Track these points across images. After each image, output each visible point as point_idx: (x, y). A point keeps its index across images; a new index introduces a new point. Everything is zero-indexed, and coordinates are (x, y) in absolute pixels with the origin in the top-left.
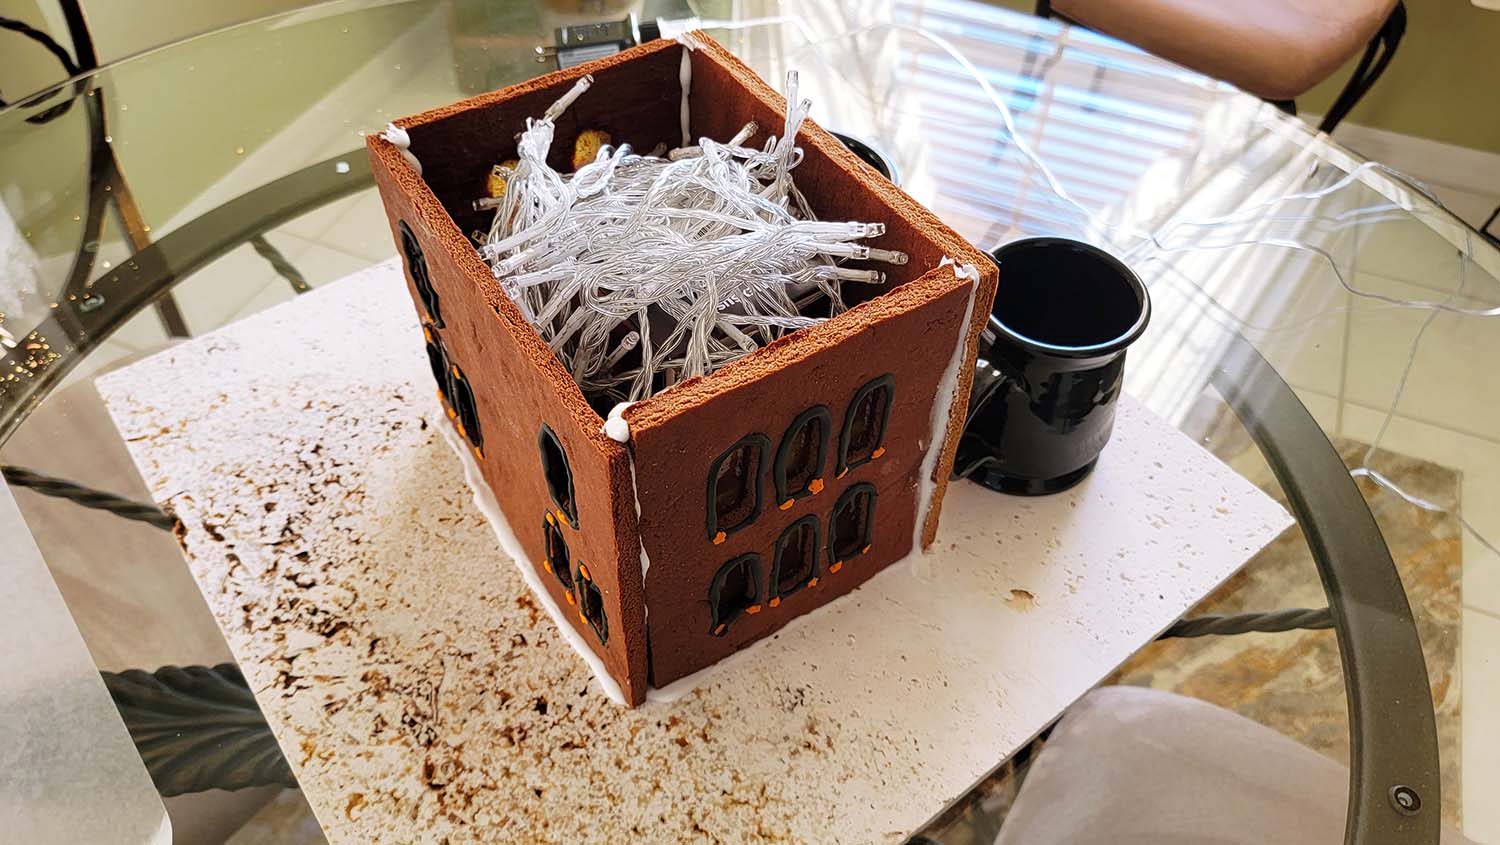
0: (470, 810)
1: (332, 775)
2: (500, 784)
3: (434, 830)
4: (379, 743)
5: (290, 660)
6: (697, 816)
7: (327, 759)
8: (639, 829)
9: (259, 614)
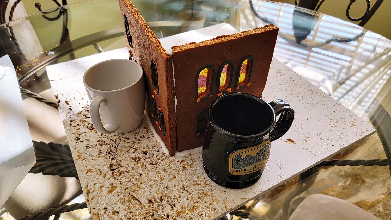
0: (120, 177)
1: (84, 164)
2: (130, 171)
3: (109, 181)
4: (99, 157)
5: (80, 134)
6: (185, 186)
7: (84, 159)
8: (168, 187)
9: (74, 123)
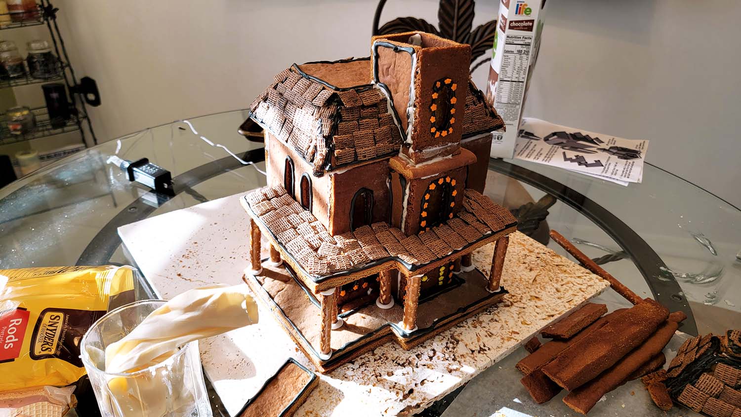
3: (527, 303)
4: (500, 320)
5: (473, 351)
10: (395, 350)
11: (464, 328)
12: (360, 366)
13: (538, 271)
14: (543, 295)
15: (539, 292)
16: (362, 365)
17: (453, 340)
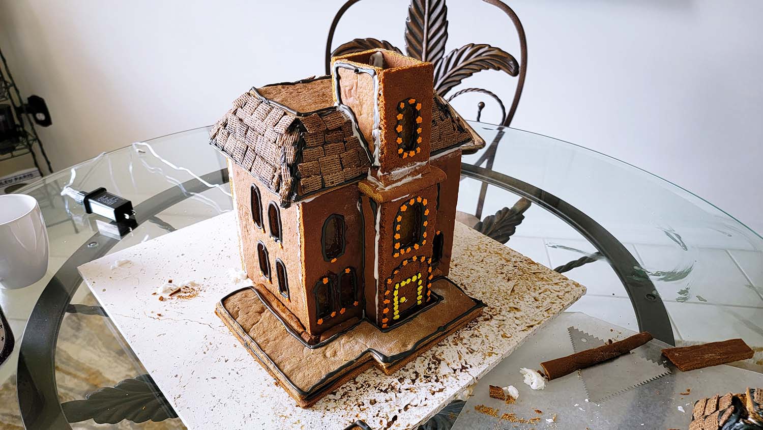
1: (498, 345)
3: (506, 315)
4: (481, 335)
7: (493, 348)
10: (377, 376)
11: (446, 347)
12: (342, 396)
13: (516, 281)
14: (522, 305)
15: (517, 303)
16: (344, 395)
17: (434, 360)
